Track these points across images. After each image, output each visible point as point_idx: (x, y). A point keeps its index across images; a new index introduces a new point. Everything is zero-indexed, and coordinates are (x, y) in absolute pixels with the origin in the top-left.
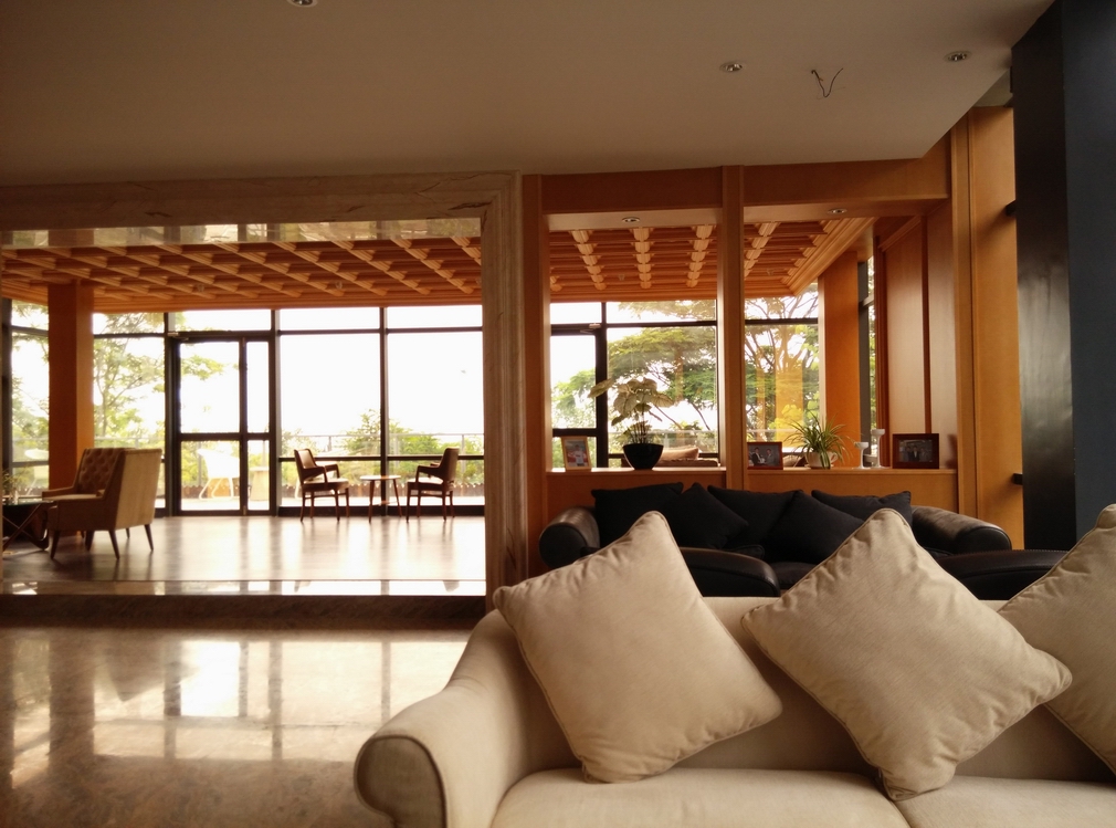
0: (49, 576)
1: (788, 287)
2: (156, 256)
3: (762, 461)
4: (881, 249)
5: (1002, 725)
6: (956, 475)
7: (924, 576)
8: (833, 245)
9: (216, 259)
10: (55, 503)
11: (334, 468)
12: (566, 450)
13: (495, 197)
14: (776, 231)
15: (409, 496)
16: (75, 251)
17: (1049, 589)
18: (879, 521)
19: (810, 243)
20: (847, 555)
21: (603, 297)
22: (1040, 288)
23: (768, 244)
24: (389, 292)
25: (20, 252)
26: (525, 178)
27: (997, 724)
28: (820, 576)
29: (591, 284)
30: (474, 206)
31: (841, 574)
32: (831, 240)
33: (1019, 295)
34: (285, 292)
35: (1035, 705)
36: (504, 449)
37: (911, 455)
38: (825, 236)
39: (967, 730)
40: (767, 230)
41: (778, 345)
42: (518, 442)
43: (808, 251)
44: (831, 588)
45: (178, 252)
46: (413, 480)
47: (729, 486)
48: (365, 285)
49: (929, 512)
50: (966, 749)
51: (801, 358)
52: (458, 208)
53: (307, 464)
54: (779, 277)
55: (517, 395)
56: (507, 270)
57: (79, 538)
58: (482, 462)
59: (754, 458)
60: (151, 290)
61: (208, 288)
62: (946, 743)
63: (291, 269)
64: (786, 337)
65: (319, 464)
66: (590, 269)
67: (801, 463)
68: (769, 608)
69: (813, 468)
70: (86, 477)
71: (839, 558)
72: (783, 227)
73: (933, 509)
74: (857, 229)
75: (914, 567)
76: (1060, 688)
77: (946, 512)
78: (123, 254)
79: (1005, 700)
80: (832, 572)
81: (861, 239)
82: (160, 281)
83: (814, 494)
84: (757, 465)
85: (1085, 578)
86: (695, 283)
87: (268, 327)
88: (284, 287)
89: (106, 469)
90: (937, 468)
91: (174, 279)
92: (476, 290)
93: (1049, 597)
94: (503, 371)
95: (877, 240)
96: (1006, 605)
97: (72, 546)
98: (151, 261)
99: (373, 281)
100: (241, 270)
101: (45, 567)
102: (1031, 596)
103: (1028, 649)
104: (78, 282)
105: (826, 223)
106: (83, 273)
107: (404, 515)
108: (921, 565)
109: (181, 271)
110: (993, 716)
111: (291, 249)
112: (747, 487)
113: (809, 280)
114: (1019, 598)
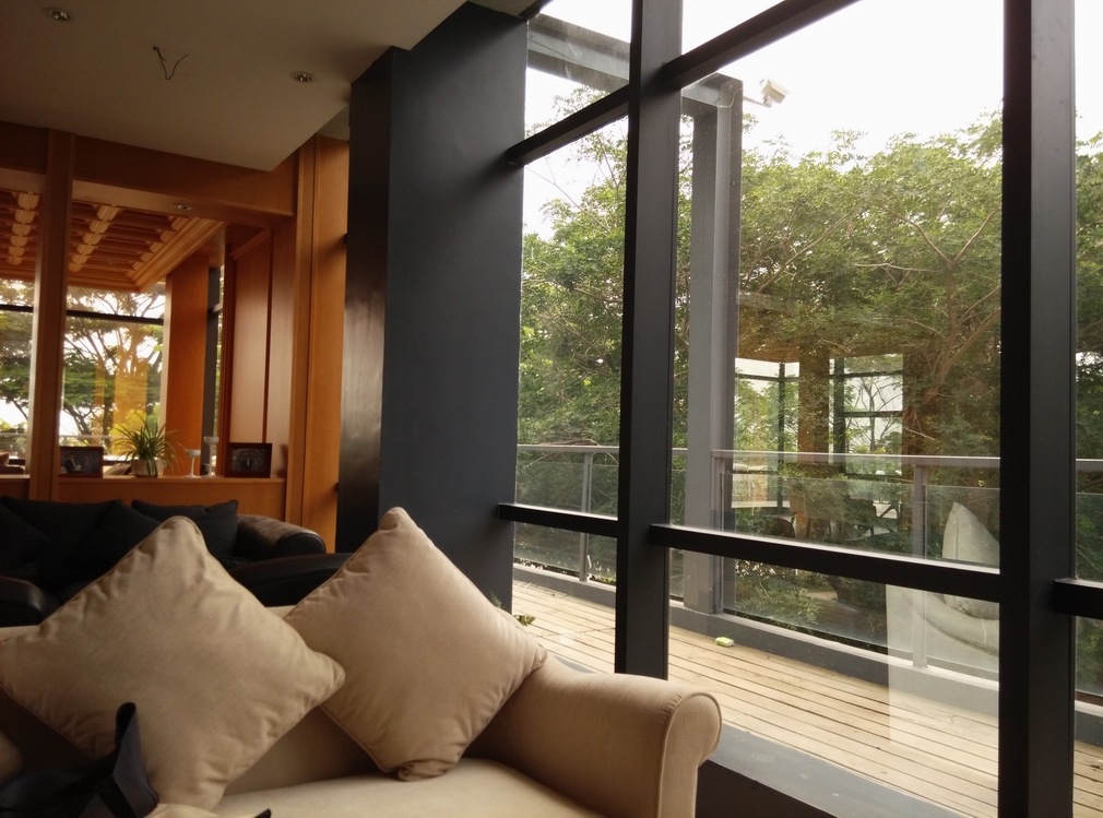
1: (133, 283)
3: (78, 468)
4: (232, 257)
5: (275, 735)
6: (285, 484)
7: (210, 587)
8: (180, 245)
14: (118, 217)
17: (333, 592)
18: (168, 531)
19: (157, 238)
20: (126, 570)
22: (363, 310)
23: (109, 230)
27: (270, 734)
28: (91, 596)
31: (115, 593)
32: (180, 238)
33: (346, 316)
35: (309, 708)
37: (244, 463)
38: (172, 233)
39: (239, 747)
40: (107, 213)
41: (127, 346)
43: (155, 247)
44: (101, 609)
47: (33, 496)
49: (254, 521)
50: (236, 767)
51: (152, 361)
54: (123, 270)
59: (68, 465)
62: (215, 766)
64: (137, 338)
67: (127, 472)
68: (20, 639)
69: (138, 476)
71: (117, 574)
72: (126, 214)
73: (259, 517)
74: (207, 231)
75: (199, 579)
76: (334, 687)
77: (270, 520)
79: (280, 708)
80: (105, 590)
81: (211, 242)
83: (135, 504)
84: (71, 472)
85: (365, 578)
86: (18, 261)
90: (268, 477)
93: (332, 598)
95: (229, 248)
96: (293, 611)
102: (317, 599)
103: (308, 652)
105: (174, 220)
108: (208, 576)
110: (266, 727)
112: (56, 497)
113: (156, 277)
114: (306, 602)
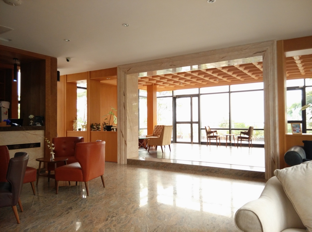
0: (148, 156)
2: (171, 76)
9: (185, 76)
10: (149, 138)
11: (216, 131)
12: (293, 127)
13: (267, 49)
15: (238, 140)
16: (153, 77)
21: (305, 77)
24: (232, 81)
25: (141, 78)
26: (278, 42)
29: (300, 73)
30: (260, 52)
34: (202, 83)
36: (271, 127)
42: (276, 125)
45: (176, 75)
46: (239, 136)
48: (225, 79)
52: (255, 53)
53: (208, 130)
55: (275, 110)
56: (272, 71)
57: (154, 147)
58: (263, 131)
60: (169, 85)
61: (183, 83)
63: (205, 77)
65: (212, 130)
66: (300, 68)
70: (155, 132)
78: (164, 76)
82: (172, 83)
87: (198, 93)
88: (202, 82)
89: (160, 130)
91: (175, 82)
92: (259, 78)
94: (270, 102)
97: (152, 149)
98: (170, 78)
99: (227, 78)
100: (191, 78)
101: (147, 154)
104: (153, 84)
106: (154, 82)
107: (236, 146)
109: (177, 79)
111: (205, 71)
